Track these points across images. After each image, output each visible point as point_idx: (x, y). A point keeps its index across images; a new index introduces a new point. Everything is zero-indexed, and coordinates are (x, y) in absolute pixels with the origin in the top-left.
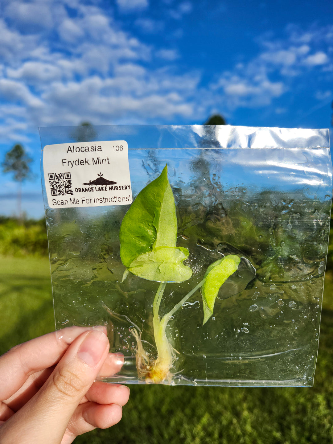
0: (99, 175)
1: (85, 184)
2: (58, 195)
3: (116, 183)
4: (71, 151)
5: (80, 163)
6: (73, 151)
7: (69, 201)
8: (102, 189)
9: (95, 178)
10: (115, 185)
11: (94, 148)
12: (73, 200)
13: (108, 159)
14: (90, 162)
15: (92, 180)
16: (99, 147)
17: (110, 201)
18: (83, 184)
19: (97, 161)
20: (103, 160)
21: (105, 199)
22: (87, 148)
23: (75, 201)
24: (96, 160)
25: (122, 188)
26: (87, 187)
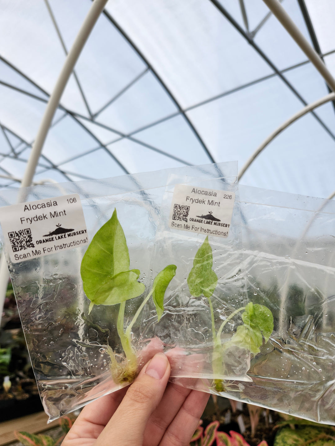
0: (57, 226)
1: (45, 236)
2: (20, 250)
3: (74, 230)
4: (28, 210)
5: (38, 218)
6: (30, 209)
7: (31, 253)
8: (62, 237)
9: (54, 228)
10: (73, 232)
11: (50, 204)
12: (34, 252)
13: (64, 211)
14: (48, 216)
15: (52, 231)
16: (55, 203)
17: (69, 246)
18: (43, 236)
19: (55, 215)
20: (60, 213)
21: (64, 245)
22: (43, 205)
23: (37, 252)
24: (53, 213)
25: (78, 233)
26: (48, 238)
